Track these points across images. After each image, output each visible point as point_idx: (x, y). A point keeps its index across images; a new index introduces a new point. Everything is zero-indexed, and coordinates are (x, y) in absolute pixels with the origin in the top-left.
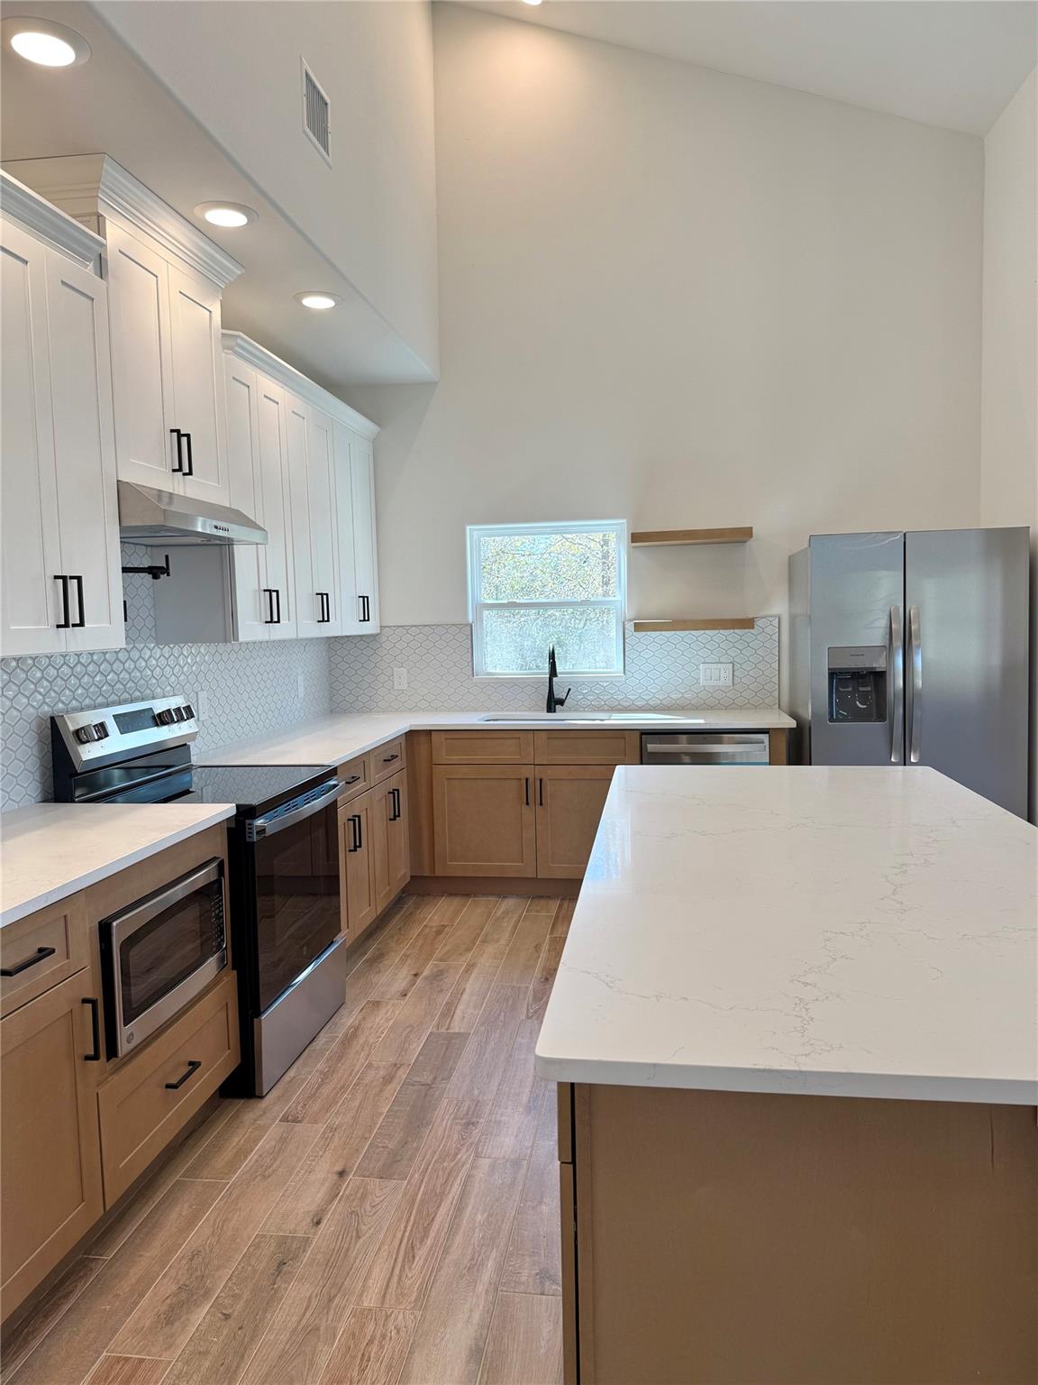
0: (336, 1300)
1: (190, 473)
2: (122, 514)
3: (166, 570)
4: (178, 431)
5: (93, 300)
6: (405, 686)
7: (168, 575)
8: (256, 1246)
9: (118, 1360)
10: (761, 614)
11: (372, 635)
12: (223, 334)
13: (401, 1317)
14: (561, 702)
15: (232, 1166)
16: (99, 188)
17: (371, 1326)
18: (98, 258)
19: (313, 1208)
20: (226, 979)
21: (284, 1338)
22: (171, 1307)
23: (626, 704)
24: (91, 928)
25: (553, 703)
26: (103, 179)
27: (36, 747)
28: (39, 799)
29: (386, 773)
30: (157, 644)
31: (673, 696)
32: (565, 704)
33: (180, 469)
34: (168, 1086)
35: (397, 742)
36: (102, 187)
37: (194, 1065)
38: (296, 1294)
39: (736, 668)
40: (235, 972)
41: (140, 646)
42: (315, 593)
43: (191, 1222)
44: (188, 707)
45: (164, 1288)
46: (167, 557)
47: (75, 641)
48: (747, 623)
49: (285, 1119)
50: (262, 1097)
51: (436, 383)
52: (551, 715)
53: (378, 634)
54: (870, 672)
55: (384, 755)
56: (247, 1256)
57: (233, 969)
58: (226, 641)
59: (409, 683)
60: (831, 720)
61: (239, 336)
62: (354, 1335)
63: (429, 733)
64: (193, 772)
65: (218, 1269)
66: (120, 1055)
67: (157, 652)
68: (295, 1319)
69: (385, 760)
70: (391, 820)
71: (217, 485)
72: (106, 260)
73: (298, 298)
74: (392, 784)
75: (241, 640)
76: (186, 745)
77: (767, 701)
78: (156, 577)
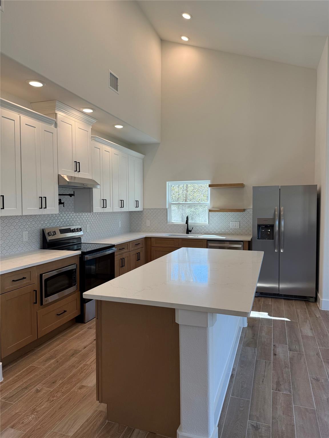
0: (81, 362)
1: (79, 172)
2: (59, 182)
3: (73, 195)
4: (76, 162)
5: (53, 133)
6: (149, 225)
7: (74, 196)
8: (70, 351)
9: (33, 366)
10: (249, 208)
11: (141, 211)
12: (91, 137)
13: (93, 366)
14: (190, 231)
15: (72, 336)
16: (55, 108)
17: (86, 367)
18: (55, 124)
19: (85, 345)
20: (77, 293)
21: (67, 367)
22: (47, 359)
23: (209, 232)
24: (38, 275)
25: (188, 231)
26: (56, 105)
27: (40, 236)
28: (39, 248)
29: (136, 248)
30: (75, 212)
31: (223, 231)
32: (192, 231)
33: (76, 171)
34: (57, 315)
35: (141, 240)
36: (56, 107)
37: (65, 311)
38: (74, 359)
39: (240, 223)
40: (80, 292)
41: (70, 213)
42: (120, 200)
43: (58, 345)
44: (81, 228)
45: (48, 355)
46: (74, 192)
47: (44, 212)
48: (244, 210)
49: (88, 328)
50: (85, 323)
51: (159, 144)
52: (188, 235)
53: (142, 211)
54: (271, 226)
55: (136, 243)
56: (67, 352)
57: (80, 291)
58: (90, 212)
59: (150, 224)
60: (258, 239)
61: (96, 137)
62: (82, 368)
63: (151, 238)
64: (82, 244)
65: (60, 353)
66: (43, 304)
67: (74, 214)
68: (71, 364)
69: (136, 245)
70: (137, 260)
71: (88, 174)
72: (57, 124)
73: (114, 126)
74: (139, 251)
75: (94, 212)
76: (80, 237)
77: (249, 233)
78: (71, 196)
